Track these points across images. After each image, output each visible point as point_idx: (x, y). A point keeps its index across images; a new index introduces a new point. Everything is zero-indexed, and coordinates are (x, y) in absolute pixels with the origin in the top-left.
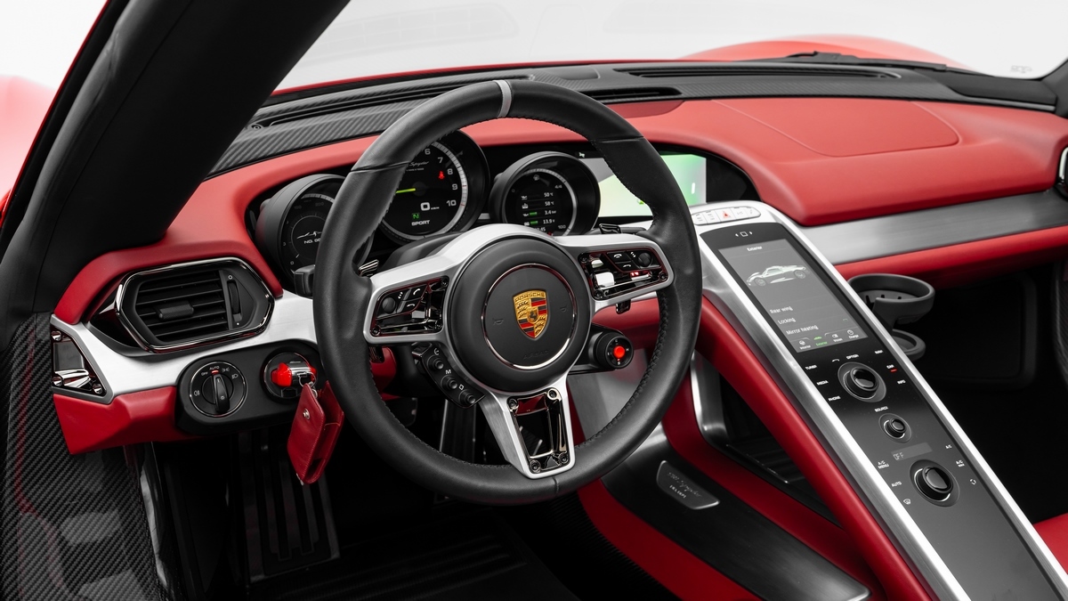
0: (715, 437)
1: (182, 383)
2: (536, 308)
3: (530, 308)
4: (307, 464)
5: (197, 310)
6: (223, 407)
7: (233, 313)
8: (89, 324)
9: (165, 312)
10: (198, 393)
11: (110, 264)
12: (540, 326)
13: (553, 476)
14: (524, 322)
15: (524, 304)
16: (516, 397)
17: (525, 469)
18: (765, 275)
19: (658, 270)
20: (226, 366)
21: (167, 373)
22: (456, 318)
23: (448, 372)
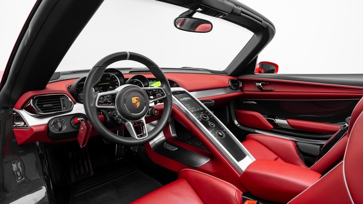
0: (175, 137)
1: (49, 123)
2: (137, 101)
3: (136, 101)
4: (82, 141)
5: (54, 106)
6: (61, 129)
7: (63, 107)
8: (24, 110)
9: (44, 106)
10: (54, 126)
11: (30, 94)
12: (138, 105)
13: (143, 139)
14: (134, 104)
15: (134, 100)
16: (133, 122)
17: (137, 138)
18: (183, 99)
19: (163, 94)
20: (61, 120)
21: (45, 121)
22: (118, 102)
23: (117, 116)
